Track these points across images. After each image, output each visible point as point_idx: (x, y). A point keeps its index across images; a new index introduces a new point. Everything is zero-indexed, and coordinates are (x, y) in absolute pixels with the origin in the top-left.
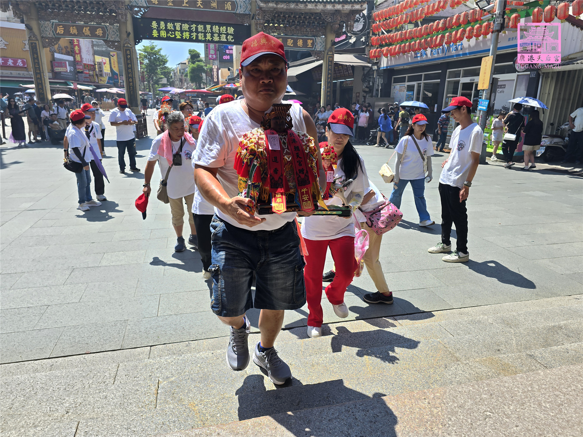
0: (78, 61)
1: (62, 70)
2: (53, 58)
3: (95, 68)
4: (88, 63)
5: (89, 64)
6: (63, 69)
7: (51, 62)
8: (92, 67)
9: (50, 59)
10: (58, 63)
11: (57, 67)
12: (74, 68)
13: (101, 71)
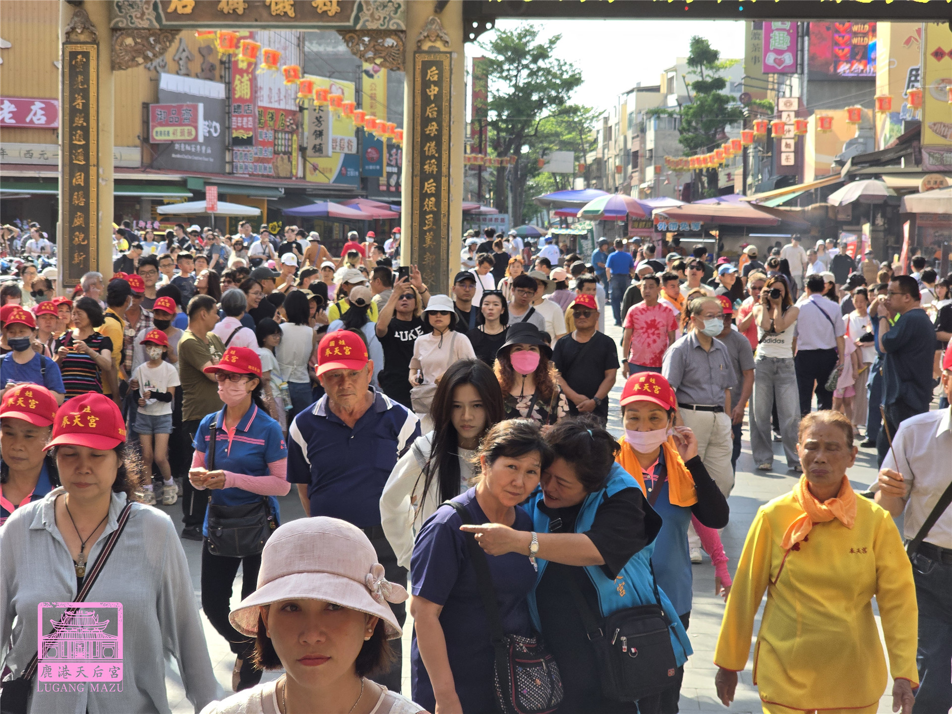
0: (241, 99)
1: (179, 137)
2: (156, 93)
3: (299, 125)
4: (276, 106)
5: (277, 110)
6: (182, 133)
7: (145, 106)
8: (289, 120)
9: (142, 94)
10: (168, 109)
11: (161, 125)
12: (222, 124)
13: (319, 134)
